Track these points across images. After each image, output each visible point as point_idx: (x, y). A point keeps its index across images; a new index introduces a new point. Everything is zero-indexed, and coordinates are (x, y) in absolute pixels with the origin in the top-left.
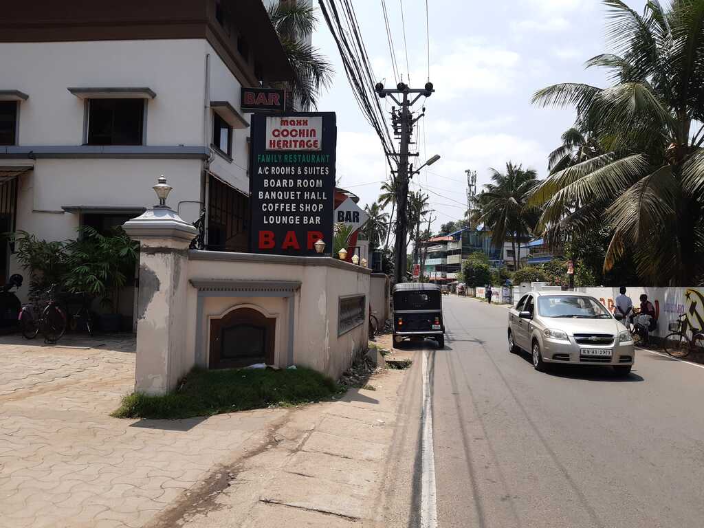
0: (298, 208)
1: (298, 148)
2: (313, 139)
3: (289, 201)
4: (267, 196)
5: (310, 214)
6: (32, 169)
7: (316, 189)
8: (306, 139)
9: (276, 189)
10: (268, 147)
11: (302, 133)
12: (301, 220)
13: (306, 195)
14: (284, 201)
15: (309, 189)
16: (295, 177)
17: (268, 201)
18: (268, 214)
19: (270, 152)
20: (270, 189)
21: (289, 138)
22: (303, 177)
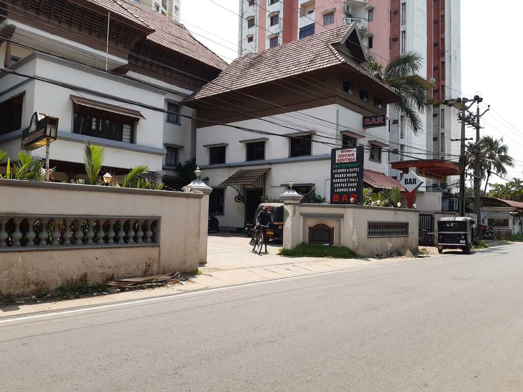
0: (347, 185)
1: (347, 161)
2: (353, 157)
3: (344, 183)
4: (336, 181)
5: (352, 187)
6: (270, 169)
7: (354, 177)
8: (350, 157)
9: (340, 178)
10: (336, 162)
11: (349, 155)
12: (349, 190)
13: (351, 180)
14: (342, 183)
15: (352, 177)
16: (346, 173)
17: (337, 183)
18: (337, 188)
19: (337, 164)
20: (337, 178)
21: (344, 157)
22: (349, 173)
